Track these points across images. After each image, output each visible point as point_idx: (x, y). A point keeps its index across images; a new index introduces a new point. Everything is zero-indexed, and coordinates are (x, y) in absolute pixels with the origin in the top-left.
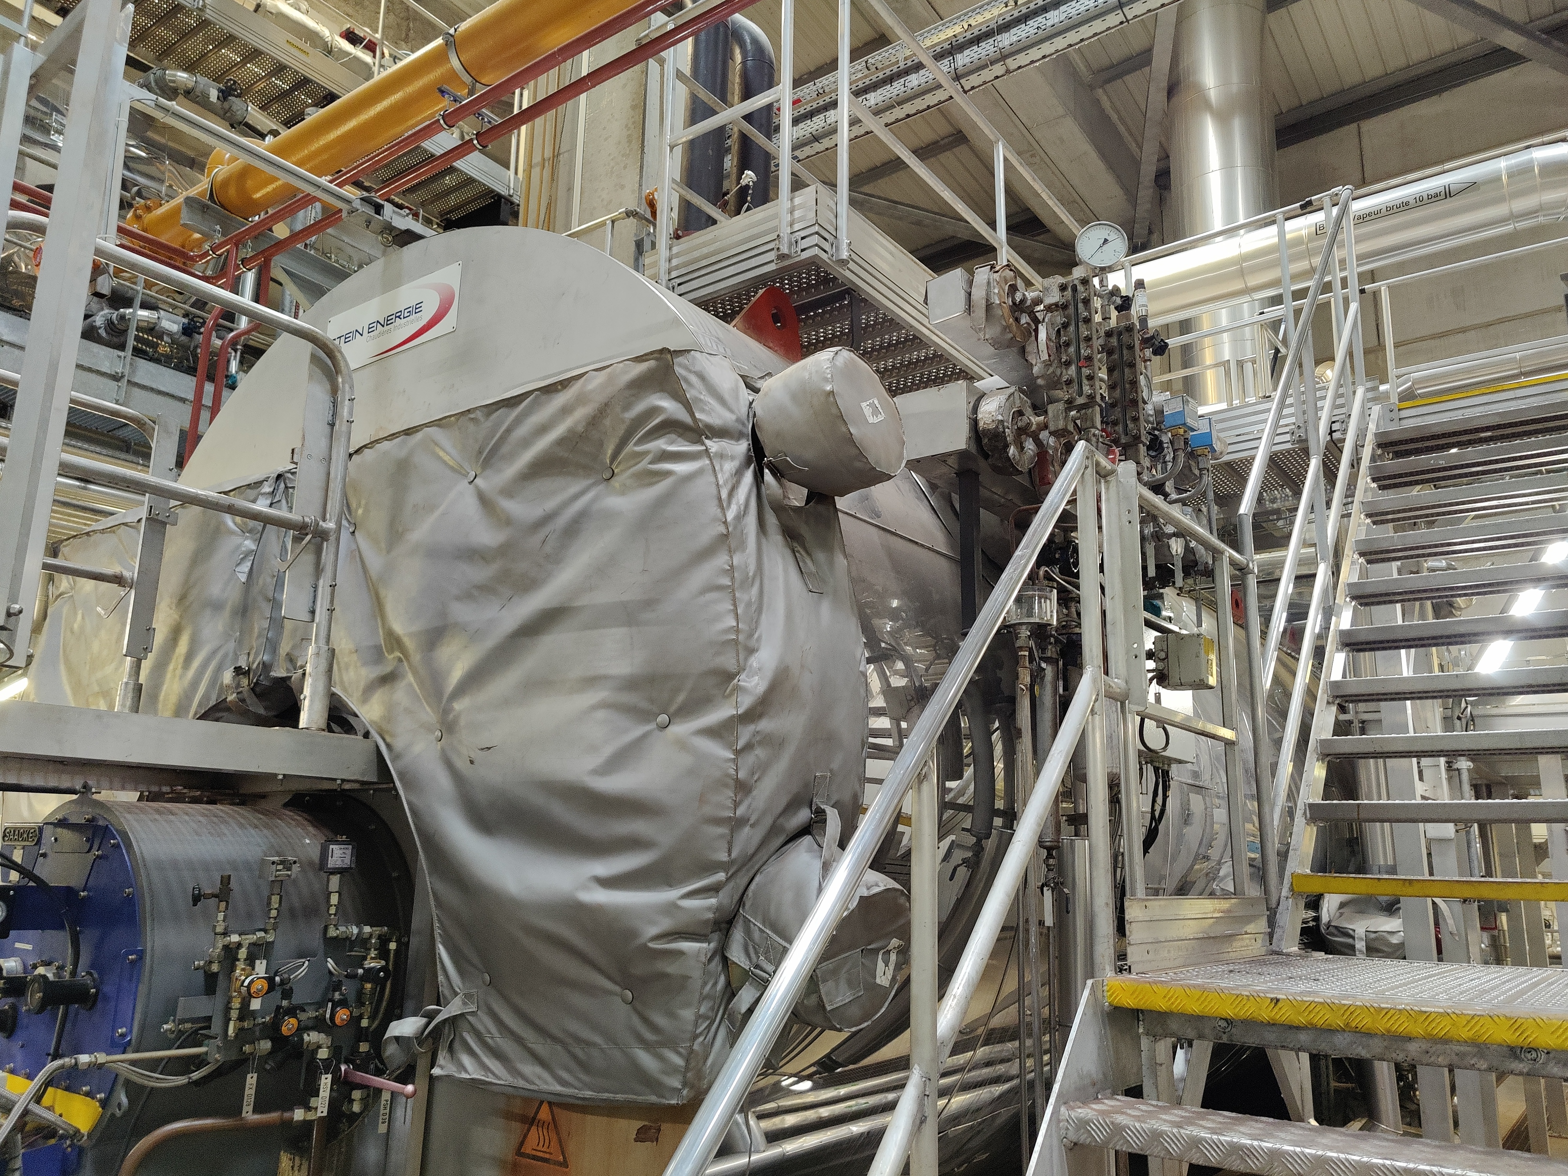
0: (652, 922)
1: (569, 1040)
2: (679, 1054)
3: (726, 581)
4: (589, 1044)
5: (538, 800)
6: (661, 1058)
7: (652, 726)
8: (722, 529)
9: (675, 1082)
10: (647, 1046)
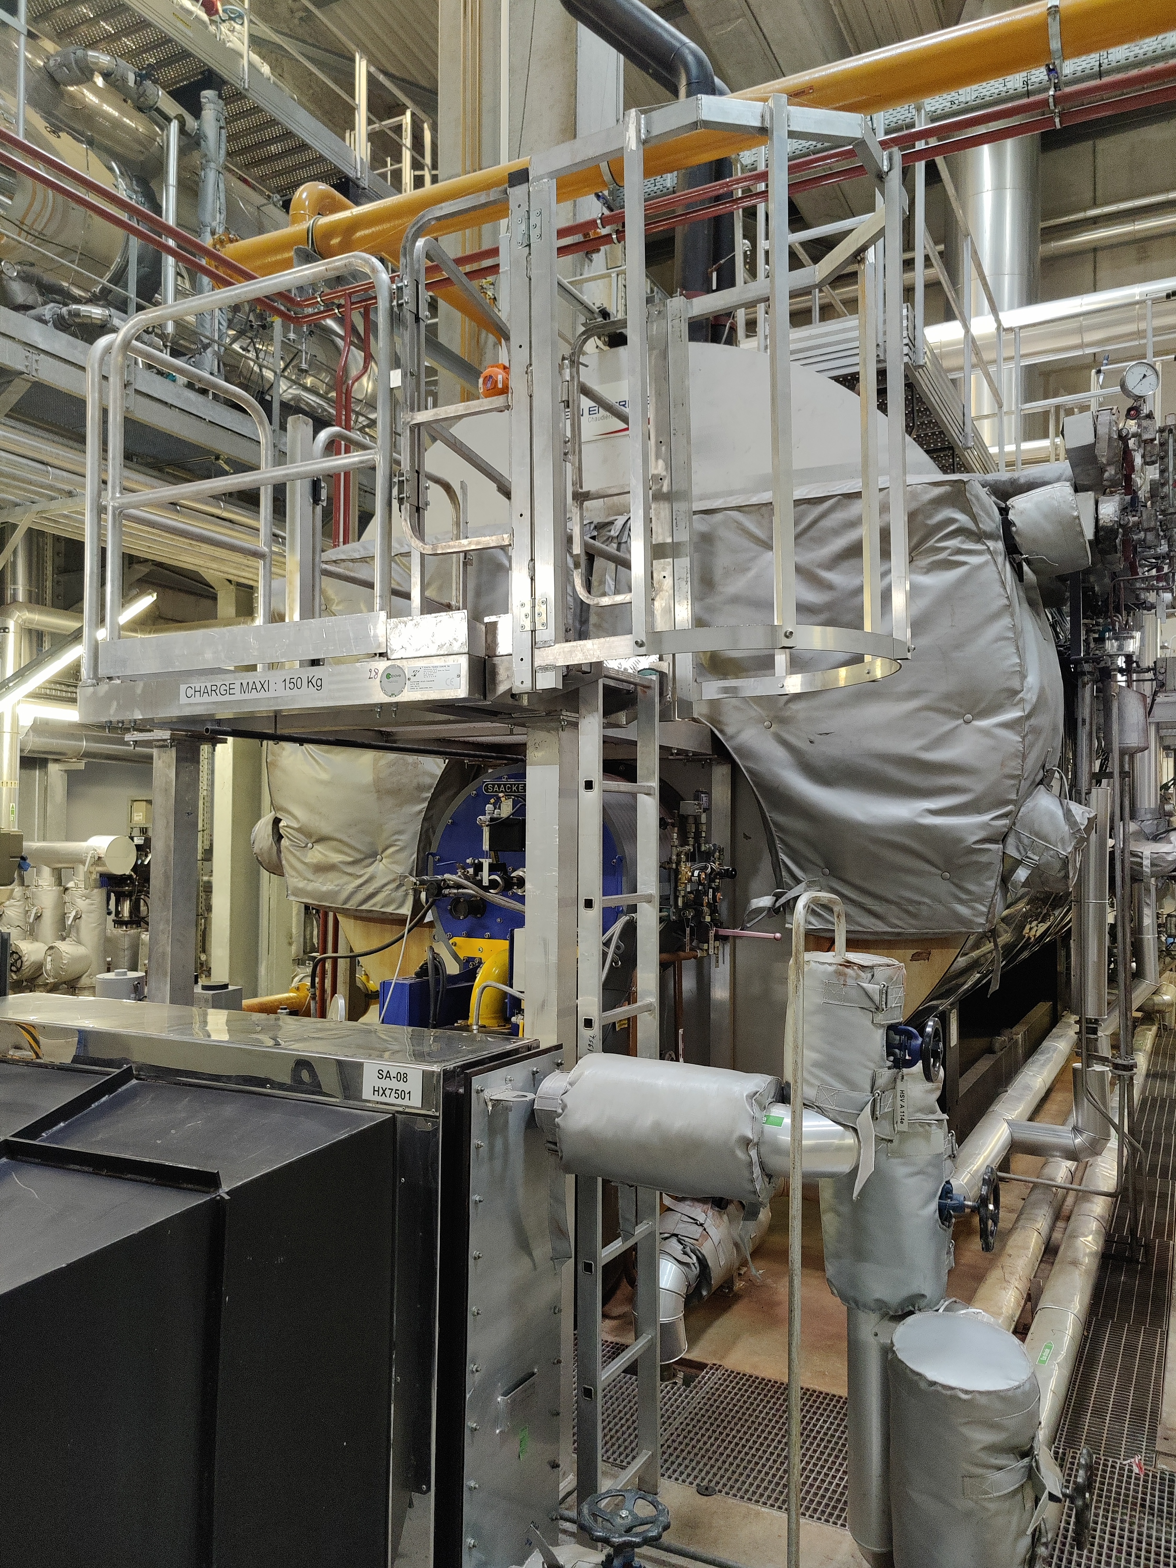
0: (972, 834)
1: (902, 902)
2: (984, 905)
3: (1011, 635)
4: (920, 903)
5: (875, 765)
6: (973, 908)
7: (961, 721)
8: (1006, 602)
9: (982, 920)
10: (961, 901)
